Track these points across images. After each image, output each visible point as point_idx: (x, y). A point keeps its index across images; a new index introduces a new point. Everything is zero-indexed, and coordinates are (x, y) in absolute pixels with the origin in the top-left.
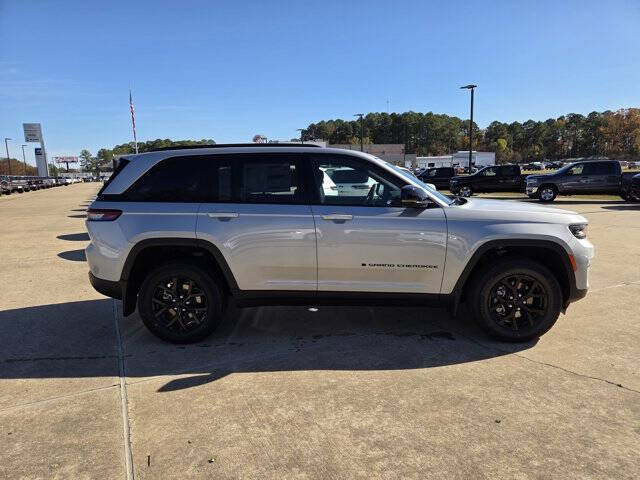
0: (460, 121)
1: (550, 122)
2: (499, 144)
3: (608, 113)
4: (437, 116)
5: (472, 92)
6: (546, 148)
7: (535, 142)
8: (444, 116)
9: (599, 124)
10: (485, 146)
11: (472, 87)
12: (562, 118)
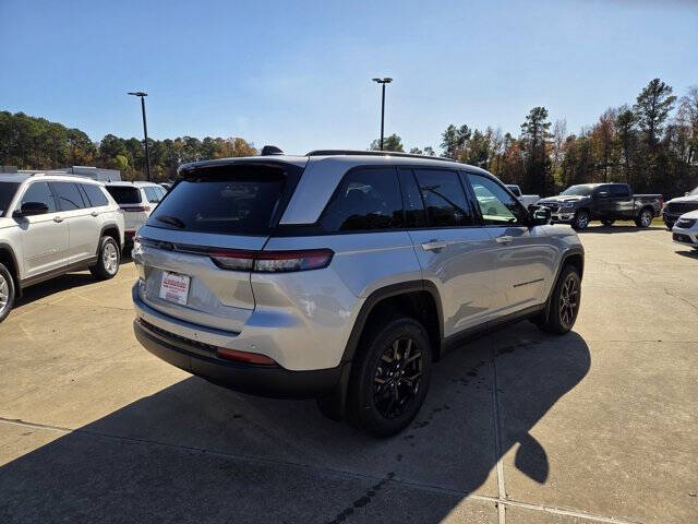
0: (65, 129)
1: (168, 142)
2: (119, 161)
3: (219, 140)
4: (32, 119)
5: (143, 100)
6: (168, 169)
7: (156, 162)
8: (41, 121)
9: (213, 150)
10: (101, 161)
11: (142, 95)
12: (178, 140)
